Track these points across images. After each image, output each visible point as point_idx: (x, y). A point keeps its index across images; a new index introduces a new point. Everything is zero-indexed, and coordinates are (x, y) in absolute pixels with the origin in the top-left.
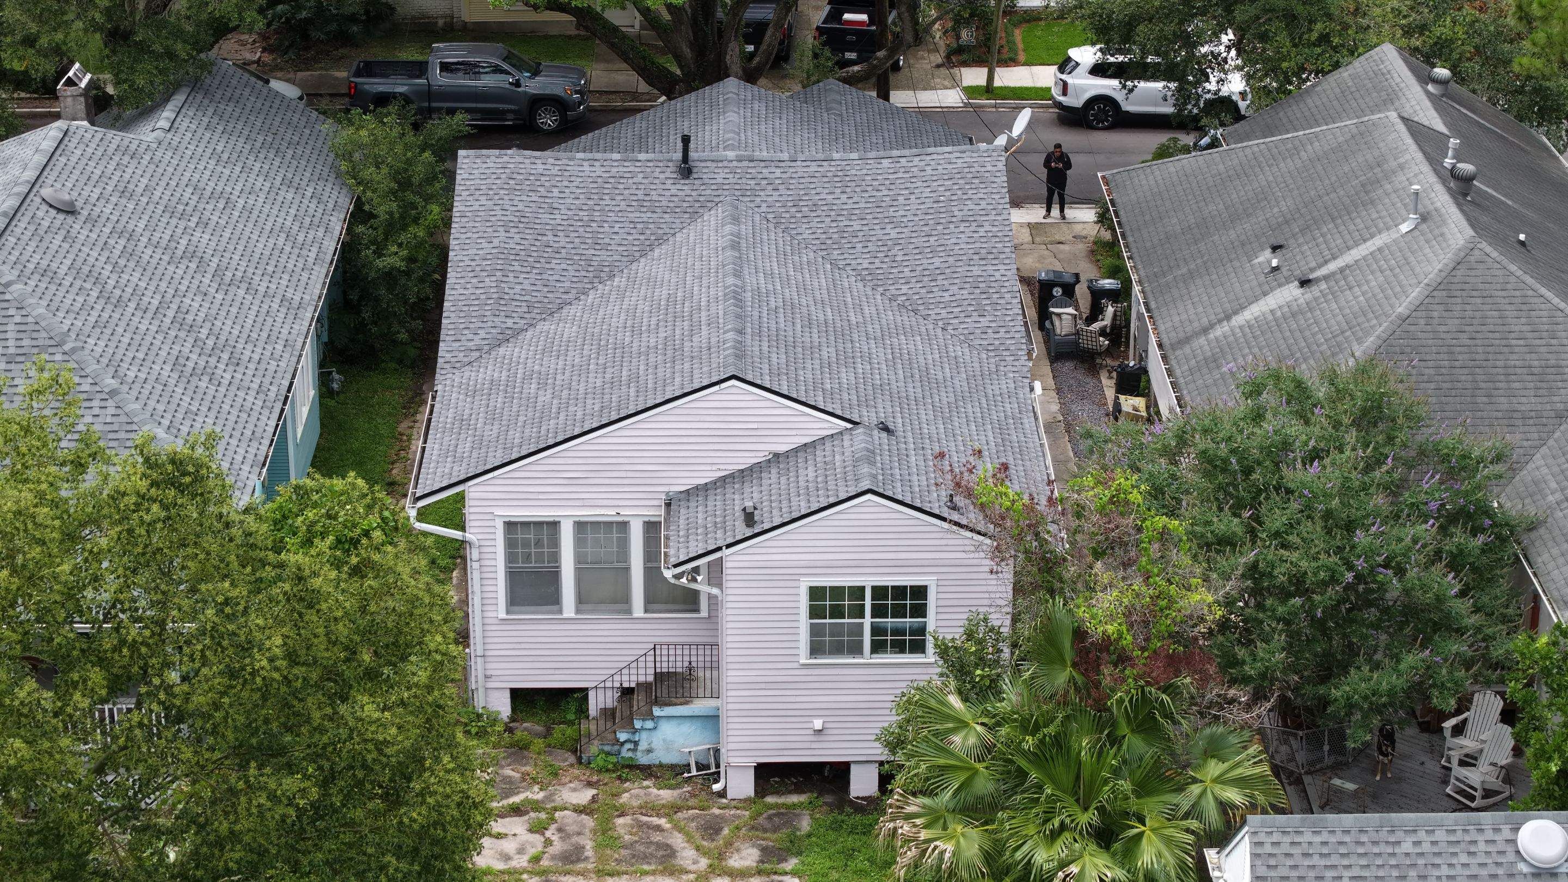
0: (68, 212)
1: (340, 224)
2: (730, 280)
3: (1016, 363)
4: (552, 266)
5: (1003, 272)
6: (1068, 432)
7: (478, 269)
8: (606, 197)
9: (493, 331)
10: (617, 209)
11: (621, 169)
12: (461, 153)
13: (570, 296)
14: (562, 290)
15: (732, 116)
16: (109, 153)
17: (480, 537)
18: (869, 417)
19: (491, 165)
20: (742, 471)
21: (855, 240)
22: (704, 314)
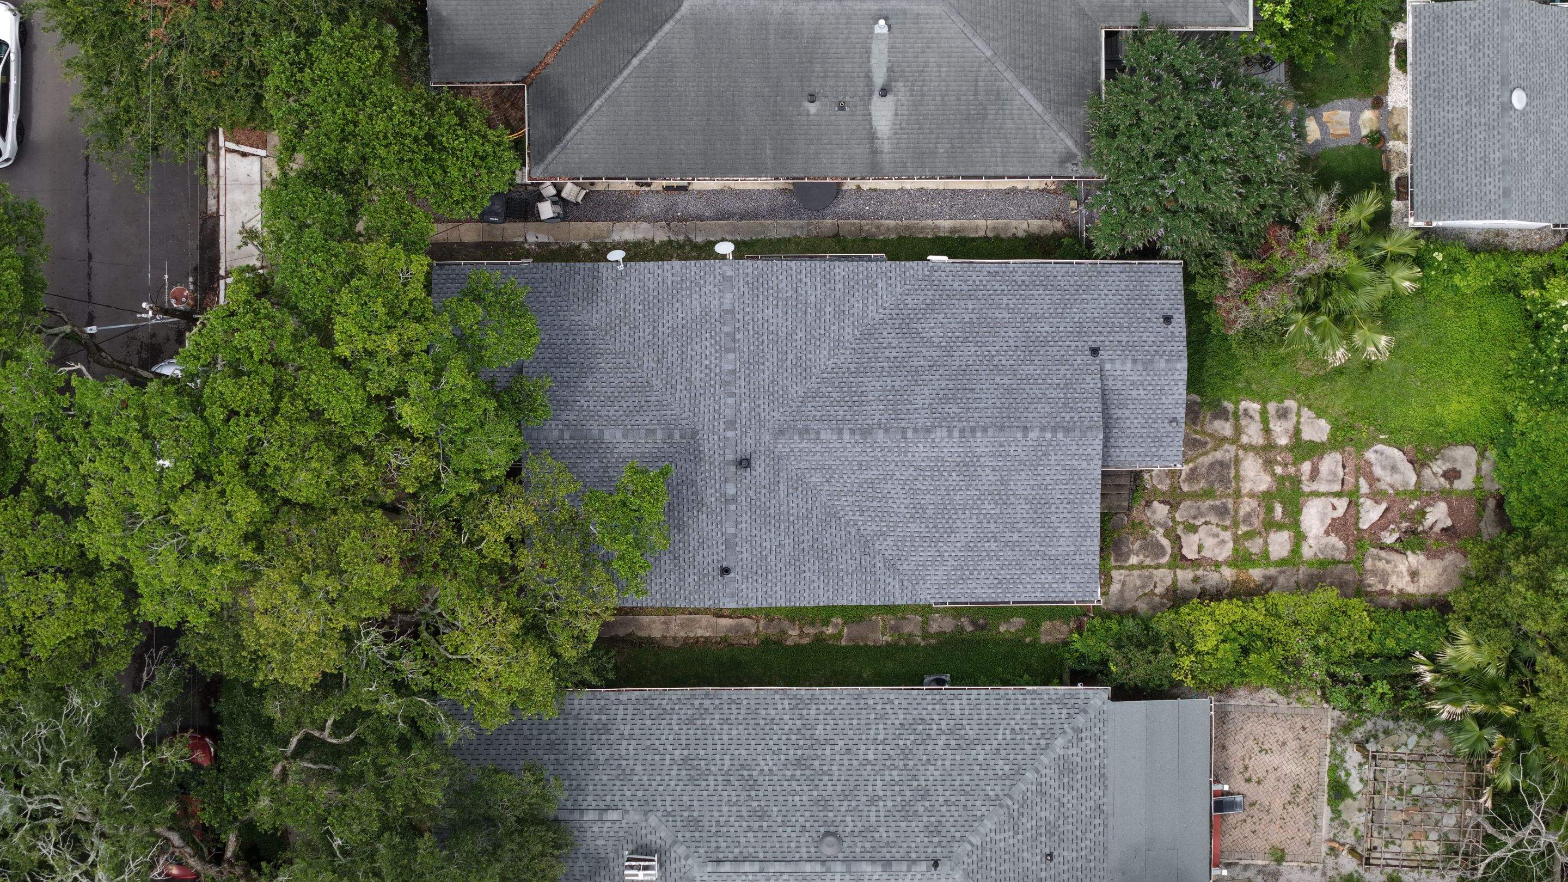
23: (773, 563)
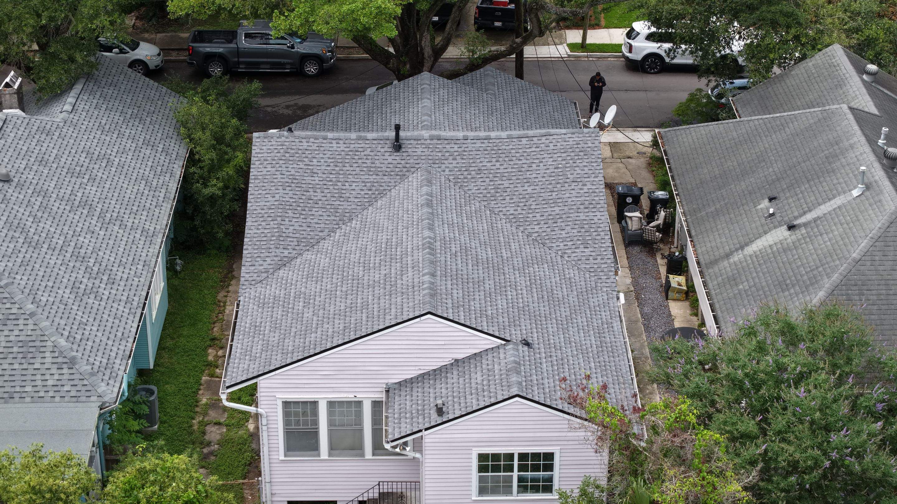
0: (4, 181)
1: (180, 169)
2: (427, 233)
3: (608, 281)
4: (313, 213)
5: (599, 217)
6: (637, 299)
7: (266, 215)
8: (347, 165)
9: (275, 259)
10: (354, 173)
11: (357, 145)
12: (255, 135)
13: (325, 233)
14: (319, 229)
15: (427, 103)
16: (33, 133)
17: (267, 410)
18: (516, 335)
19: (274, 143)
20: (435, 370)
21: (505, 194)
22: (409, 258)
23: (295, 166)
